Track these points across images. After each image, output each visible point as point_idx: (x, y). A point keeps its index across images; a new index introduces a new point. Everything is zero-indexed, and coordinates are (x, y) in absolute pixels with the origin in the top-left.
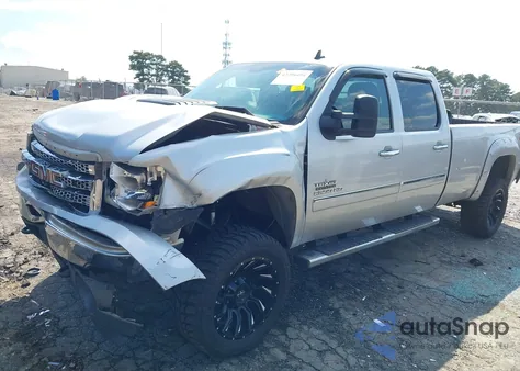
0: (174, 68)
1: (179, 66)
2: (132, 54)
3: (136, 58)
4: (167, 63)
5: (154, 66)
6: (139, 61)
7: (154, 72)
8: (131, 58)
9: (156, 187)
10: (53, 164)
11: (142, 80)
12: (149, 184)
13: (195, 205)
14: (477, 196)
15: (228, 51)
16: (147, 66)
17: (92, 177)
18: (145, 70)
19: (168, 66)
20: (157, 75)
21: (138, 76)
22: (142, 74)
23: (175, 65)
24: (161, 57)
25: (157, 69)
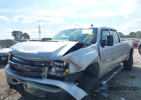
0: (25, 35)
1: (27, 34)
2: (12, 32)
3: (14, 33)
4: (23, 33)
5: (19, 35)
6: (15, 33)
7: (19, 36)
8: (12, 33)
9: (67, 67)
10: (24, 64)
11: (16, 39)
12: (64, 66)
13: (79, 71)
14: (128, 59)
15: (40, 29)
16: (17, 35)
17: (43, 66)
18: (17, 36)
19: (23, 34)
20: (20, 37)
21: (15, 37)
22: (16, 37)
23: (25, 34)
24: (21, 32)
25: (20, 35)
